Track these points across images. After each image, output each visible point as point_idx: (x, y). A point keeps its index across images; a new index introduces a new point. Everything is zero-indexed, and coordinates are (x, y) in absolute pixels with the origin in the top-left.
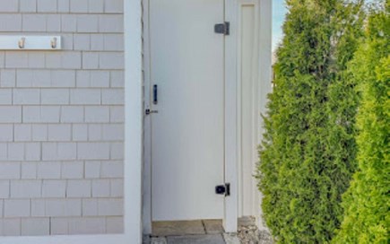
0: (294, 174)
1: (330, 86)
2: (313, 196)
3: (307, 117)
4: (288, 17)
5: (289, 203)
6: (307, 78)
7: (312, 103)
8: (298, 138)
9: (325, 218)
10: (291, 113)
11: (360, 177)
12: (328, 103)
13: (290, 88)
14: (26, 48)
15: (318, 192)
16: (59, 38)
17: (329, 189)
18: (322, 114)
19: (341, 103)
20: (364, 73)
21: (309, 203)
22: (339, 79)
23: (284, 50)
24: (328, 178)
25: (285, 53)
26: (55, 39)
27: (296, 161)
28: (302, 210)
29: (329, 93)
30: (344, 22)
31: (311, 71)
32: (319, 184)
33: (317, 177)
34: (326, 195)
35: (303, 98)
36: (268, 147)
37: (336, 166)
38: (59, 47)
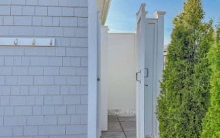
0: (177, 111)
1: (195, 66)
2: (186, 122)
3: (183, 81)
4: (174, 30)
5: (173, 126)
6: (183, 62)
7: (186, 74)
8: (179, 92)
9: (192, 133)
10: (175, 79)
11: (212, 109)
12: (194, 75)
13: (175, 67)
14: (36, 45)
15: (189, 120)
16: (53, 39)
17: (195, 118)
18: (191, 80)
19: (201, 74)
20: (214, 59)
21: (184, 125)
22: (200, 62)
23: (172, 47)
24: (194, 113)
25: (172, 49)
26: (52, 40)
27: (178, 104)
28: (181, 129)
29: (195, 69)
30: (202, 33)
31: (185, 58)
32: (189, 115)
33: (189, 112)
34: (193, 121)
35: (181, 72)
36: (162, 98)
37: (198, 106)
38: (53, 44)
